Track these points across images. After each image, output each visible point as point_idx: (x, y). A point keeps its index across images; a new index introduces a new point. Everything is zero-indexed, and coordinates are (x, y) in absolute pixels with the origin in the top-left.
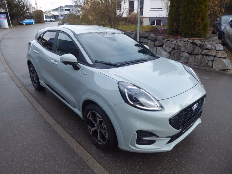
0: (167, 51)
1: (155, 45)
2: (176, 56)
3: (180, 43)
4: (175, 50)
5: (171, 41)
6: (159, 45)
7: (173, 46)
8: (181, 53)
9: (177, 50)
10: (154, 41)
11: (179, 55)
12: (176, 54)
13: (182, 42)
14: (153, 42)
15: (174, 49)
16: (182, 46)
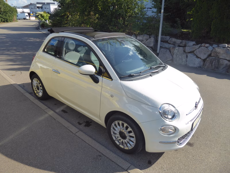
0: (200, 58)
1: (184, 51)
2: (214, 64)
3: (218, 50)
4: (212, 58)
5: (206, 47)
6: (190, 51)
7: (209, 53)
8: (220, 60)
9: (213, 57)
10: (183, 47)
11: (219, 63)
12: (214, 62)
13: (222, 48)
14: (181, 48)
15: (210, 55)
16: (222, 52)
